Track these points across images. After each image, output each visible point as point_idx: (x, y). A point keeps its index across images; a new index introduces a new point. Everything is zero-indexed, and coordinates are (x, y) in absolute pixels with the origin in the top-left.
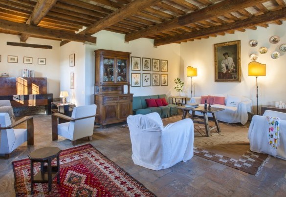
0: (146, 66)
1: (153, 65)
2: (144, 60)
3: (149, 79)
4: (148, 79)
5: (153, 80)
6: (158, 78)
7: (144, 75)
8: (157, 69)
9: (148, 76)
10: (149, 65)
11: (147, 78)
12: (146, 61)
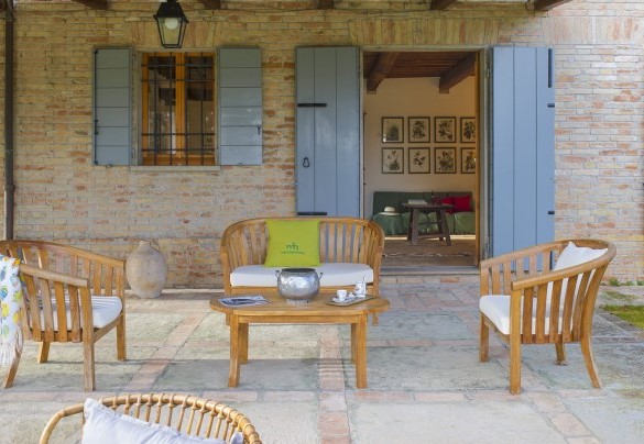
0: (418, 132)
1: (438, 129)
2: (413, 122)
3: (427, 159)
4: (423, 159)
5: (438, 161)
6: (453, 156)
7: (413, 152)
8: (450, 137)
9: (424, 153)
10: (426, 132)
11: (420, 157)
12: (418, 123)
